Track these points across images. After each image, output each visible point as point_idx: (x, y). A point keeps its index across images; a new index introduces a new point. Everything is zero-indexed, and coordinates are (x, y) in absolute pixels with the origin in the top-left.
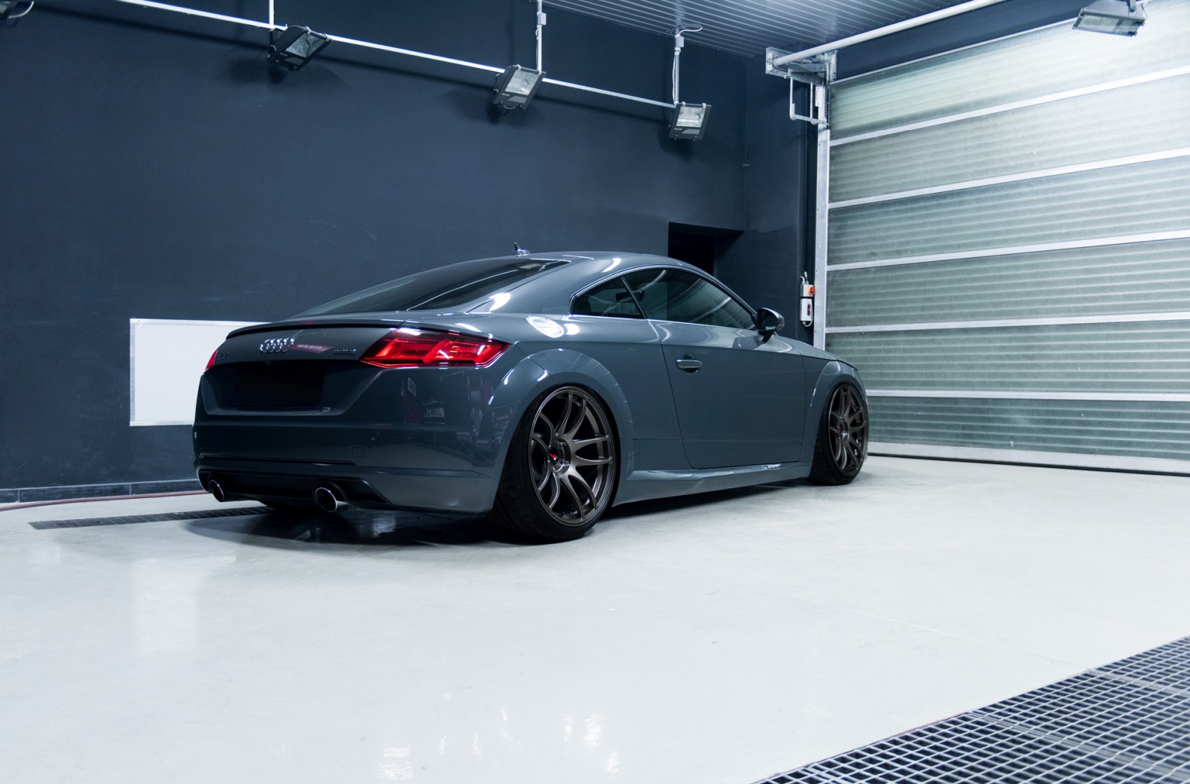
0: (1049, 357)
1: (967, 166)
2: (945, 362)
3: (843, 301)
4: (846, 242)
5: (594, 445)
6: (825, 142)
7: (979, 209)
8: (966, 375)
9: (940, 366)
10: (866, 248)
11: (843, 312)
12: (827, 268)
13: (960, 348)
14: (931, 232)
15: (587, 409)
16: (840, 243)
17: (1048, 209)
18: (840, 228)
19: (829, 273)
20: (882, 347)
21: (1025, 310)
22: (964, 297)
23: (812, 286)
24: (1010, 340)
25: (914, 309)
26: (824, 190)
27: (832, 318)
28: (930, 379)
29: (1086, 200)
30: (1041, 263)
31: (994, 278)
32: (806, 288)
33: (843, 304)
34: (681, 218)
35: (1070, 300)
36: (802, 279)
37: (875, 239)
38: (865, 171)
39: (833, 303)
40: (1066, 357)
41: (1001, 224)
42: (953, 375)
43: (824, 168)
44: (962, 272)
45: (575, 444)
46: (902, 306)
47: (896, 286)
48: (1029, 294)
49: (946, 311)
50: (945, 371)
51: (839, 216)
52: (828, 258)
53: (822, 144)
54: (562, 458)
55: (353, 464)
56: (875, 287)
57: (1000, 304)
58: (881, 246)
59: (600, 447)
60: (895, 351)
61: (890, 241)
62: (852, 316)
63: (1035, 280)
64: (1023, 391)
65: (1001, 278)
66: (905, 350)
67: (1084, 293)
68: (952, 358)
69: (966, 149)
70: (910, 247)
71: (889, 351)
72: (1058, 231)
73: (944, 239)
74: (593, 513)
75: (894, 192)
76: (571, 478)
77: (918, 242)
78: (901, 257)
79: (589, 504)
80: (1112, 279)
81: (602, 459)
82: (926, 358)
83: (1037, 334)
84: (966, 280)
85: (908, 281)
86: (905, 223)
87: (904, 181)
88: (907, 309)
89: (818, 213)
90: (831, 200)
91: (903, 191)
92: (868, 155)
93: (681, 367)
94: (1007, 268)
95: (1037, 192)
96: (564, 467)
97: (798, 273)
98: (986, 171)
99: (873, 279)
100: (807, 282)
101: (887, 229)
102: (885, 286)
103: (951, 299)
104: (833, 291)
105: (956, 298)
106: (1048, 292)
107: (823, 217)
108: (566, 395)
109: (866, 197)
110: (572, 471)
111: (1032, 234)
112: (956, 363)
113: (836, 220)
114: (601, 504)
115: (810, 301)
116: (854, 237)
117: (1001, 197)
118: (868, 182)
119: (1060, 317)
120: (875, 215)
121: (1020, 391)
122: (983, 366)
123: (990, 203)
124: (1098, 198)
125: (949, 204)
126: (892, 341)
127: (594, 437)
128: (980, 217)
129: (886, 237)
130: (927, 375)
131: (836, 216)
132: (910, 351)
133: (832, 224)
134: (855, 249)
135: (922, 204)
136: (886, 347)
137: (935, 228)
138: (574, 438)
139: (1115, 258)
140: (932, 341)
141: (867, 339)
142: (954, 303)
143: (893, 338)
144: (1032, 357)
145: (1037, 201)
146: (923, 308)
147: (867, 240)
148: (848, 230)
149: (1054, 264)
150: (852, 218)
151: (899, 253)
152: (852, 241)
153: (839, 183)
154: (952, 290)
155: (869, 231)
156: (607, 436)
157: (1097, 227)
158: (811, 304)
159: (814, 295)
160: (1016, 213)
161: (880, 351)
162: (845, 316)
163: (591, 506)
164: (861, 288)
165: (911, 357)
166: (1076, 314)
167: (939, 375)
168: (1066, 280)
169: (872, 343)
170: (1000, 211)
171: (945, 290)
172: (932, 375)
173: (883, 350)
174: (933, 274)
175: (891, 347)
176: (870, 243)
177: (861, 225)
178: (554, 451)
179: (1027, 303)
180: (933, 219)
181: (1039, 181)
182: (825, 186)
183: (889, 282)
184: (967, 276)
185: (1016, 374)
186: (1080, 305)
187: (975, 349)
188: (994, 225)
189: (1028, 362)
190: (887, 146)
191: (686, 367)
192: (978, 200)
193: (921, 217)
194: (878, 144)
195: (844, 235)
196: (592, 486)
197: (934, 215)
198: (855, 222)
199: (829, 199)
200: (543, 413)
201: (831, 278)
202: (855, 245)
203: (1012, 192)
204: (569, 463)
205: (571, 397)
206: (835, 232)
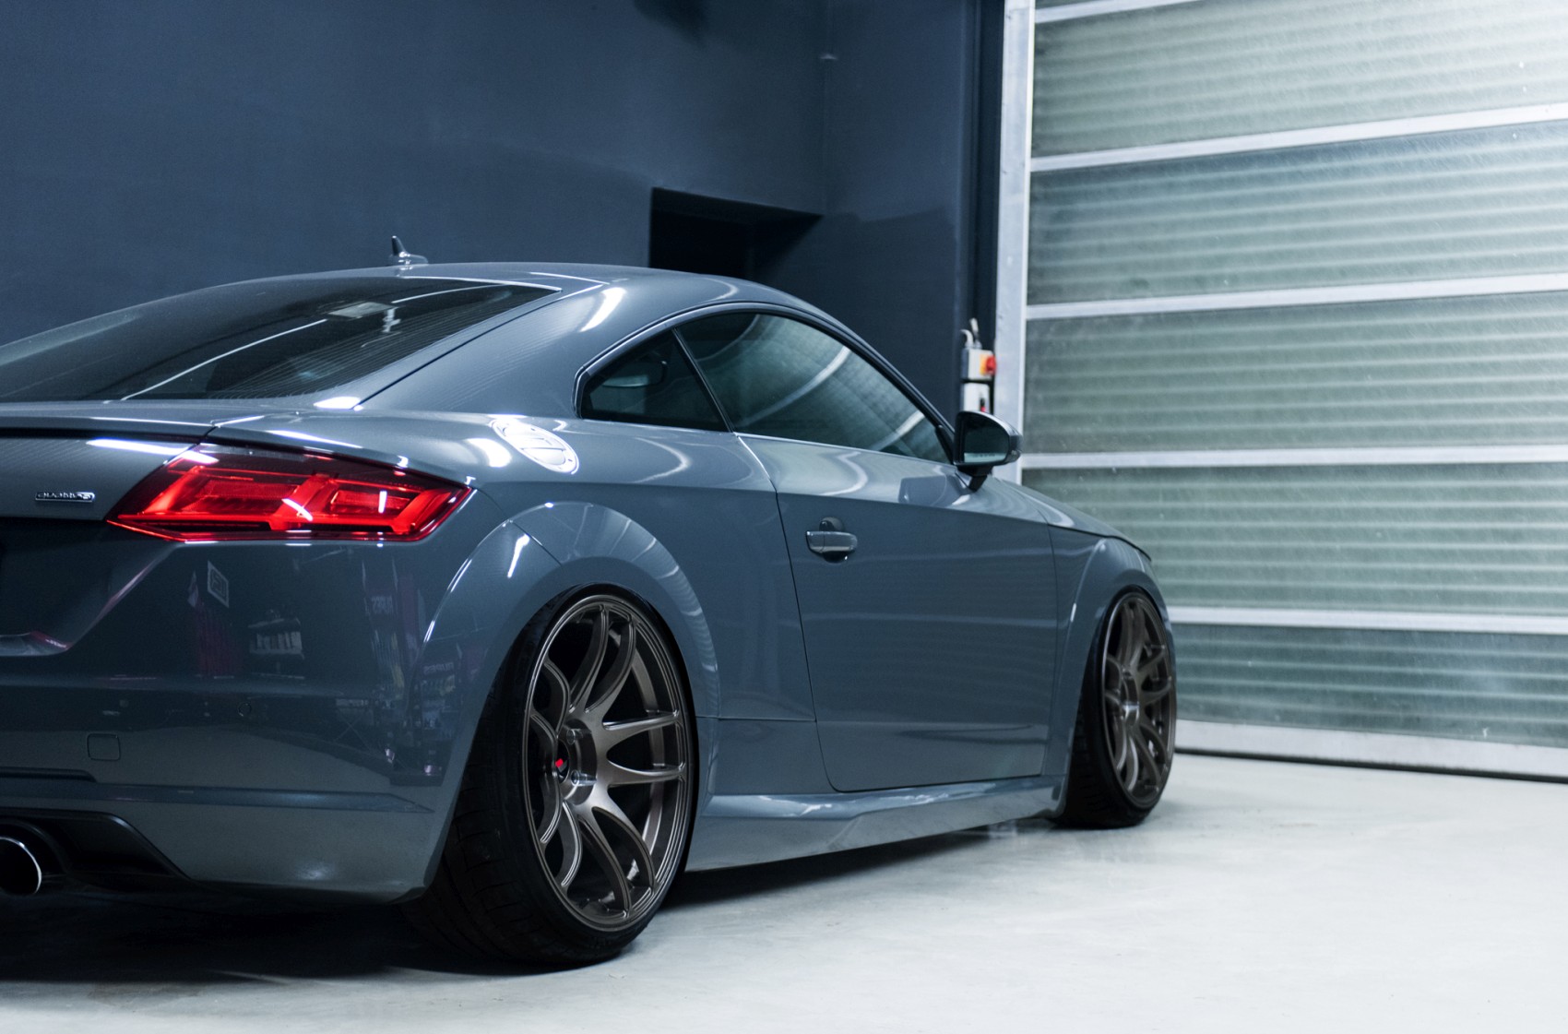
1: (1364, 87)
2: (1311, 544)
3: (1066, 392)
4: (1072, 253)
5: (643, 737)
6: (1024, 12)
7: (1390, 188)
8: (1360, 575)
9: (1299, 553)
10: (1122, 268)
11: (1065, 420)
12: (1026, 313)
13: (1347, 511)
14: (1277, 237)
15: (637, 654)
16: (1058, 254)
18: (1059, 217)
19: (1030, 325)
20: (1160, 504)
21: (1498, 426)
22: (1356, 393)
23: (988, 354)
24: (1464, 494)
25: (1236, 416)
26: (1020, 128)
27: (1037, 432)
28: (1275, 583)
30: (1536, 319)
31: (1426, 349)
32: (976, 360)
33: (1064, 401)
34: (677, 180)
36: (965, 337)
37: (1143, 247)
38: (1120, 86)
39: (1039, 396)
41: (1443, 224)
42: (1331, 574)
43: (1021, 73)
44: (1351, 332)
45: (606, 733)
46: (1208, 407)
47: (1192, 360)
48: (1508, 388)
49: (1313, 424)
50: (1309, 563)
51: (1057, 189)
52: (1030, 287)
53: (1015, 17)
54: (575, 767)
55: (89, 779)
56: (1144, 361)
57: (1440, 410)
58: (1157, 266)
59: (657, 742)
60: (1192, 514)
61: (1179, 254)
62: (1088, 429)
63: (1521, 357)
64: (1494, 613)
65: (1443, 349)
66: (1214, 514)
68: (1328, 534)
69: (1361, 47)
70: (1227, 270)
71: (1175, 514)
73: (1310, 254)
74: (650, 897)
76: (598, 813)
77: (1247, 259)
78: (1206, 293)
79: (637, 877)
81: (661, 768)
82: (1265, 533)
83: (1525, 483)
84: (1359, 352)
85: (1224, 349)
86: (1215, 213)
87: (1214, 114)
88: (1218, 417)
89: (1005, 180)
90: (1037, 151)
91: (1212, 138)
92: (1129, 48)
93: (818, 549)
94: (1455, 328)
95: (1526, 156)
96: (579, 788)
97: (957, 320)
98: (1409, 102)
99: (1140, 343)
100: (979, 344)
101: (1172, 226)
102: (1168, 361)
103: (1324, 394)
104: (1041, 368)
105: (1338, 393)
107: (1016, 189)
108: (594, 614)
109: (1121, 147)
110: (599, 799)
111: (1514, 252)
112: (1338, 545)
113: (1048, 198)
114: (664, 875)
115: (984, 389)
116: (1093, 242)
117: (1442, 164)
118: (1126, 113)
120: (1145, 190)
121: (1486, 613)
122: (1401, 555)
123: (1418, 176)
125: (1322, 174)
126: (1183, 491)
127: (645, 716)
128: (1394, 208)
129: (1172, 245)
130: (1267, 573)
131: (1049, 190)
132: (1227, 514)
133: (1038, 208)
134: (1094, 270)
135: (1255, 171)
136: (1170, 505)
137: (1286, 227)
138: (605, 720)
140: (1281, 494)
141: (1123, 485)
142: (1332, 404)
143: (1186, 484)
144: (1516, 536)
145: (1526, 176)
146: (1259, 415)
147: (1124, 249)
148: (1077, 225)
150: (1086, 195)
151: (1200, 284)
152: (1088, 251)
153: (1055, 112)
154: (1328, 373)
155: (1128, 229)
156: (674, 714)
158: (986, 396)
159: (993, 377)
160: (1479, 201)
161: (1154, 513)
162: (1069, 429)
163: (642, 882)
164: (1108, 363)
165: (1229, 530)
167: (1298, 573)
169: (1135, 494)
170: (1440, 194)
171: (1311, 374)
172: (1281, 573)
173: (1163, 511)
174: (1280, 337)
175: (1181, 505)
176: (1130, 258)
177: (1110, 213)
178: (564, 751)
179: (1504, 410)
180: (1281, 208)
181: (1530, 129)
182: (1023, 115)
183: (1178, 351)
184: (1364, 343)
185: (1478, 573)
187: (1380, 514)
188: (1425, 226)
189: (1506, 546)
190: (1173, 31)
191: (826, 549)
192: (1389, 168)
193: (1254, 200)
194: (1152, 23)
195: (1067, 233)
196: (641, 832)
197: (1286, 197)
198: (1093, 205)
199: (1033, 148)
200: (552, 655)
201: (1035, 336)
202: (1094, 260)
203: (1468, 151)
204: (593, 779)
205: (604, 618)
206: (1046, 226)
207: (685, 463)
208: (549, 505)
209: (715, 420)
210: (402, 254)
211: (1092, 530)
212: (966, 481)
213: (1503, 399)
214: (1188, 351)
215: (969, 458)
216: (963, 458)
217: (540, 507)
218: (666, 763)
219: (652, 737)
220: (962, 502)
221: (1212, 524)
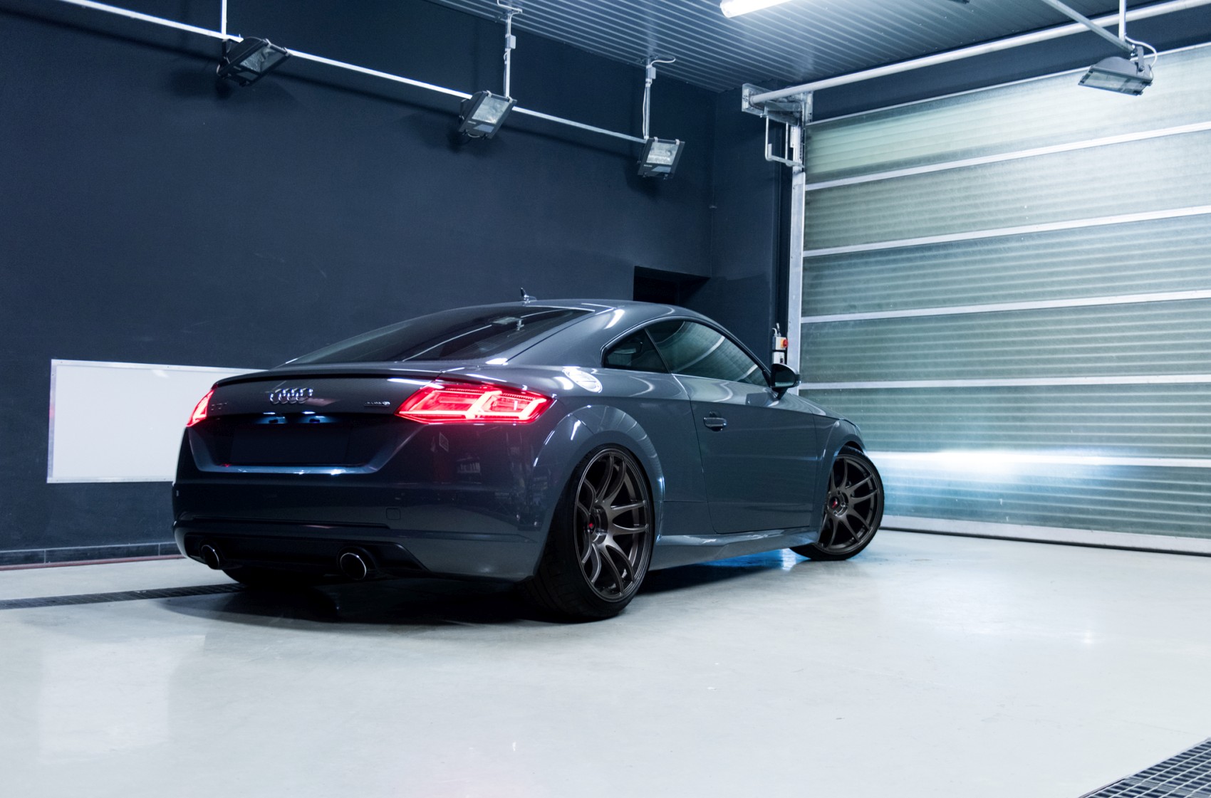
0: (1040, 419)
1: (954, 218)
2: (929, 423)
3: (819, 356)
4: (822, 293)
5: (629, 513)
6: (800, 186)
7: (966, 263)
8: (952, 437)
9: (924, 427)
10: (845, 300)
11: (819, 368)
12: (801, 320)
13: (946, 408)
14: (915, 285)
15: (626, 474)
16: (817, 294)
17: (1039, 266)
18: (816, 277)
19: (803, 325)
20: (862, 405)
21: (1015, 370)
22: (949, 355)
23: (785, 338)
24: (999, 400)
26: (798, 237)
27: (806, 373)
28: (913, 440)
29: (1079, 258)
30: (1032, 321)
31: (982, 335)
32: (779, 341)
33: (819, 359)
34: (645, 264)
35: (1061, 361)
36: (774, 331)
37: (853, 291)
38: (844, 218)
39: (807, 357)
40: (1058, 419)
41: (989, 279)
42: (938, 436)
43: (799, 213)
44: (948, 328)
45: (613, 510)
46: (883, 362)
47: (876, 341)
48: (1019, 352)
49: (931, 369)
50: (929, 432)
51: (816, 265)
52: (802, 309)
53: (797, 188)
54: (598, 527)
55: (387, 527)
56: (854, 341)
57: (989, 363)
58: (860, 299)
59: (635, 514)
60: (875, 410)
61: (870, 294)
62: (829, 372)
63: (1025, 339)
65: (989, 335)
66: (886, 409)
67: (1076, 353)
68: (937, 418)
69: (953, 200)
71: (868, 410)
72: (1049, 289)
73: (929, 293)
74: (632, 587)
75: (875, 242)
76: (608, 548)
77: (901, 295)
78: (882, 311)
79: (626, 576)
80: (1106, 340)
81: (637, 527)
82: (909, 418)
83: (1027, 395)
84: (952, 337)
85: (890, 336)
86: (886, 275)
87: (887, 230)
88: (888, 366)
89: (792, 261)
90: (806, 248)
92: (848, 201)
93: (709, 425)
94: (995, 326)
95: (1028, 248)
96: (600, 537)
97: (770, 324)
98: (974, 224)
99: (852, 334)
100: (780, 334)
101: (868, 281)
102: (865, 341)
103: (936, 356)
104: (808, 345)
105: (942, 355)
106: (1039, 352)
107: (797, 265)
108: (606, 457)
109: (844, 246)
110: (609, 541)
111: (1022, 291)
113: (811, 269)
114: (639, 576)
115: (783, 354)
116: (832, 288)
117: (989, 252)
118: (846, 231)
119: (1052, 377)
120: (855, 265)
122: (970, 428)
123: (978, 257)
124: (1091, 256)
125: (935, 257)
126: (872, 399)
127: (630, 503)
128: (967, 272)
129: (867, 290)
130: (909, 435)
131: (812, 265)
132: (891, 409)
133: (807, 273)
134: (832, 301)
135: (904, 256)
136: (866, 406)
137: (920, 281)
138: (612, 505)
139: (1109, 318)
140: (916, 400)
141: (844, 397)
142: (939, 360)
143: (873, 397)
144: (1022, 419)
145: (1028, 257)
147: (846, 291)
148: (824, 281)
149: (1046, 323)
150: (829, 268)
151: (880, 307)
152: (829, 292)
153: (815, 230)
154: (937, 347)
156: (644, 502)
157: (1090, 286)
158: (783, 357)
159: (787, 349)
160: (1006, 269)
161: (859, 410)
162: (820, 372)
163: (629, 579)
164: (838, 343)
165: (892, 417)
166: (1069, 375)
168: (1058, 340)
169: (850, 401)
170: (988, 266)
171: (930, 347)
173: (863, 408)
174: (916, 330)
175: (871, 405)
176: (848, 295)
177: (838, 275)
178: (593, 519)
179: (1017, 362)
180: (916, 272)
181: (1030, 236)
182: (800, 232)
183: (869, 337)
184: (954, 333)
185: (1005, 436)
186: (1072, 366)
187: (961, 409)
188: (982, 280)
189: (1018, 424)
190: (868, 193)
191: (713, 425)
192: (965, 254)
193: (903, 269)
194: (858, 190)
195: (820, 285)
196: (628, 556)
197: (918, 268)
198: (832, 272)
199: (804, 247)
200: (587, 477)
201: (805, 331)
202: (832, 297)
203: (1001, 246)
204: (606, 532)
205: (611, 460)
206: (810, 282)
207: (651, 387)
208: (589, 406)
209: (663, 368)
210: (525, 296)
211: (834, 417)
212: (776, 395)
213: (1017, 358)
214: (874, 337)
215: (777, 385)
216: (774, 385)
217: (585, 407)
218: (640, 523)
219: (634, 513)
220: (774, 404)
221: (885, 414)
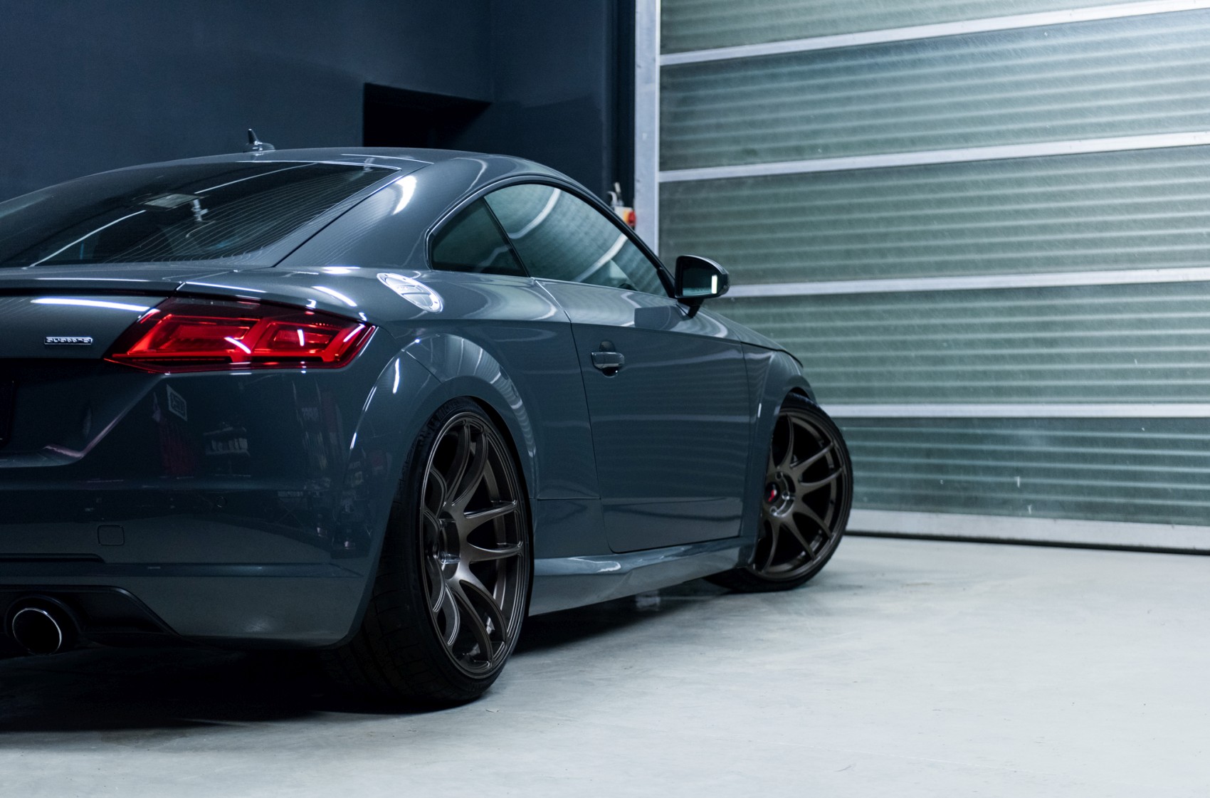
0: (1082, 342)
2: (892, 353)
4: (694, 130)
5: (491, 523)
7: (949, 76)
8: (930, 376)
9: (882, 361)
10: (736, 141)
12: (659, 177)
13: (919, 326)
14: (860, 115)
16: (684, 130)
17: (1074, 80)
18: (684, 101)
19: (663, 186)
21: (1036, 258)
22: (925, 235)
23: (629, 210)
24: (1012, 311)
25: (830, 254)
26: (651, 31)
28: (863, 384)
29: (1142, 67)
30: (1065, 176)
31: (979, 200)
33: (691, 245)
34: (382, 77)
35: (1115, 242)
36: (611, 197)
37: (752, 124)
39: (672, 242)
40: (1111, 341)
42: (907, 375)
44: (920, 188)
46: (807, 249)
47: (794, 212)
48: (1044, 229)
49: (891, 260)
50: (891, 368)
51: (682, 80)
52: (661, 156)
56: (754, 214)
57: (991, 247)
58: (764, 138)
59: (501, 526)
61: (781, 129)
63: (1053, 205)
64: (1037, 403)
65: (992, 200)
66: (814, 332)
67: (1141, 229)
68: (904, 345)
70: (820, 141)
71: (782, 332)
72: (1093, 120)
75: (789, 39)
76: (464, 585)
77: (836, 132)
78: (803, 159)
79: (494, 632)
80: (1189, 205)
81: (505, 547)
82: (855, 346)
84: (927, 203)
85: (819, 203)
86: (809, 97)
87: (808, 18)
88: (816, 256)
89: (640, 73)
90: (665, 49)
91: (806, 37)
93: (599, 366)
94: (1002, 183)
95: (1055, 50)
96: (447, 566)
97: (605, 183)
99: (750, 199)
100: (621, 203)
101: (777, 107)
102: (773, 213)
103: (900, 236)
105: (910, 236)
106: (1078, 227)
107: (649, 80)
108: (458, 428)
109: (733, 45)
110: (462, 574)
111: (1048, 124)
112: (913, 354)
113: (676, 87)
116: (713, 121)
118: (736, 19)
119: (1101, 270)
120: (753, 79)
121: (1030, 403)
122: (961, 360)
123: (970, 66)
124: (1163, 64)
125: (894, 65)
126: (789, 314)
127: (491, 507)
128: (952, 91)
129: (776, 122)
130: (856, 376)
131: (676, 81)
132: (824, 332)
133: (667, 94)
134: (714, 142)
135: (841, 63)
136: (777, 325)
137: (867, 107)
138: (465, 510)
139: (1194, 168)
140: (867, 315)
142: (906, 244)
143: (791, 309)
144: (1052, 343)
145: (1055, 65)
146: (848, 254)
147: (737, 126)
148: (700, 107)
149: (1089, 178)
150: (706, 84)
151: (798, 153)
152: (708, 128)
153: (680, 18)
154: (902, 220)
155: (741, 110)
156: (514, 503)
157: (1162, 115)
160: (1018, 85)
164: (725, 215)
165: (825, 344)
166: (1129, 265)
167: (881, 376)
168: (1109, 206)
171: (889, 221)
172: (868, 376)
174: (864, 192)
175: (788, 325)
176: (742, 133)
177: (725, 98)
181: (1058, 29)
182: (653, 21)
183: (782, 205)
184: (930, 196)
185: (1023, 372)
186: (1135, 250)
187: (946, 328)
188: (977, 105)
189: (1045, 351)
191: (604, 365)
192: (948, 60)
193: (842, 86)
195: (691, 115)
197: (866, 84)
198: (711, 92)
199: (663, 47)
200: (436, 463)
201: (666, 196)
202: (713, 135)
203: (1010, 46)
204: (458, 558)
205: (466, 431)
206: (673, 109)
209: (516, 267)
210: (256, 143)
212: (685, 311)
213: (1041, 237)
214: (790, 205)
215: (687, 293)
216: (682, 293)
218: (507, 542)
219: (496, 523)
220: (683, 327)
221: (812, 339)
